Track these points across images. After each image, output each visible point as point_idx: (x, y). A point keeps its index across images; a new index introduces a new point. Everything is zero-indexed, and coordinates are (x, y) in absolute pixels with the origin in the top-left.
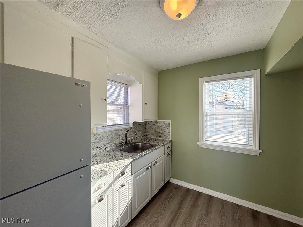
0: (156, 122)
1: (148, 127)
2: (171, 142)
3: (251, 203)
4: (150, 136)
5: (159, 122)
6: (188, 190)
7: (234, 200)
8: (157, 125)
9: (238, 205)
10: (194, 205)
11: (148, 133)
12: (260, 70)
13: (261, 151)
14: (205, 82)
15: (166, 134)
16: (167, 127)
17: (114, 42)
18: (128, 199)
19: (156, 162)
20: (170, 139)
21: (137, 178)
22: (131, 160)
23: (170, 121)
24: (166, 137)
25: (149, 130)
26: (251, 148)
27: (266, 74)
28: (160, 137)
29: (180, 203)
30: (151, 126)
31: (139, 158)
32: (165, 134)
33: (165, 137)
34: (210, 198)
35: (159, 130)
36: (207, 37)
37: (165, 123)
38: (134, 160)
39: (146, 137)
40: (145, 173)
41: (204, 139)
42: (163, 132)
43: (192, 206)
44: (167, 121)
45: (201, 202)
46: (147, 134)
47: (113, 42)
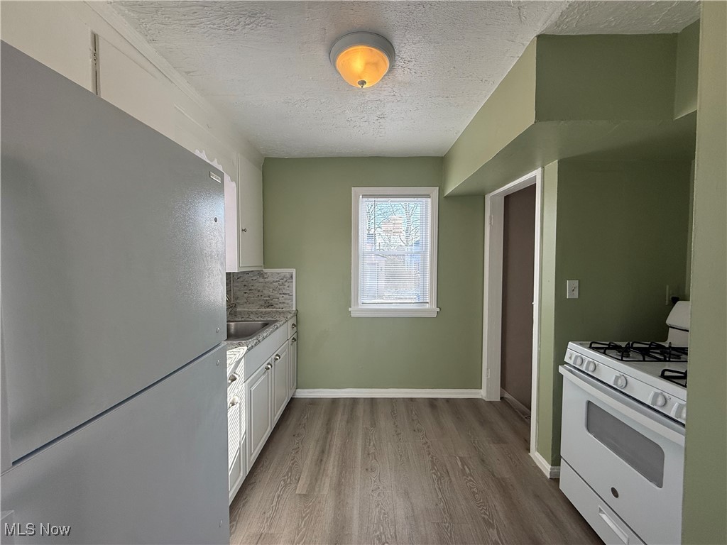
0: (261, 274)
1: (237, 286)
2: (297, 314)
3: (428, 390)
4: (244, 308)
5: (266, 273)
6: (334, 402)
7: (406, 393)
8: (261, 280)
9: (412, 399)
10: (351, 419)
11: (238, 301)
12: (438, 188)
13: (438, 310)
14: (361, 196)
15: (286, 299)
16: (287, 284)
17: (190, 72)
18: (240, 434)
19: (277, 355)
20: (294, 309)
21: (252, 389)
22: (246, 348)
23: (294, 271)
24: (285, 305)
25: (240, 294)
26: (427, 306)
27: (446, 195)
28: (270, 306)
29: (327, 424)
30: (246, 283)
31: (256, 345)
32: (281, 300)
33: (281, 306)
34: (372, 401)
35: (266, 292)
36: (380, 120)
37: (283, 275)
38: (249, 350)
39: (234, 309)
40: (263, 378)
41: (360, 301)
42: (278, 295)
43: (348, 422)
44: (286, 271)
45: (360, 411)
46: (235, 302)
47: (188, 73)
